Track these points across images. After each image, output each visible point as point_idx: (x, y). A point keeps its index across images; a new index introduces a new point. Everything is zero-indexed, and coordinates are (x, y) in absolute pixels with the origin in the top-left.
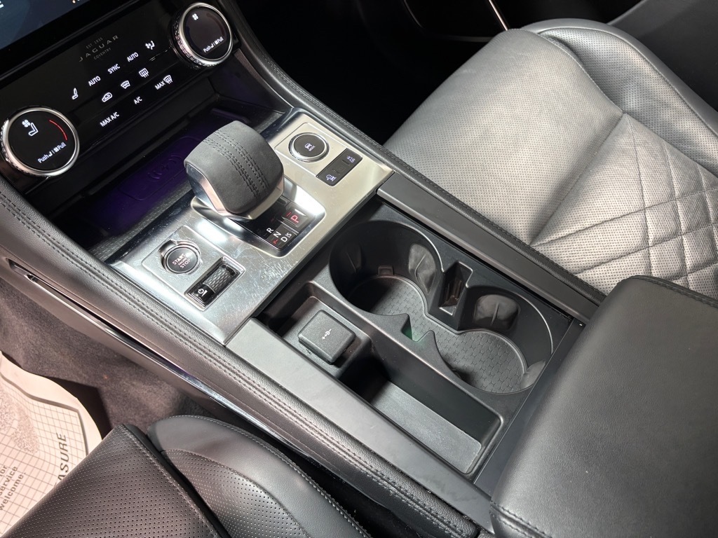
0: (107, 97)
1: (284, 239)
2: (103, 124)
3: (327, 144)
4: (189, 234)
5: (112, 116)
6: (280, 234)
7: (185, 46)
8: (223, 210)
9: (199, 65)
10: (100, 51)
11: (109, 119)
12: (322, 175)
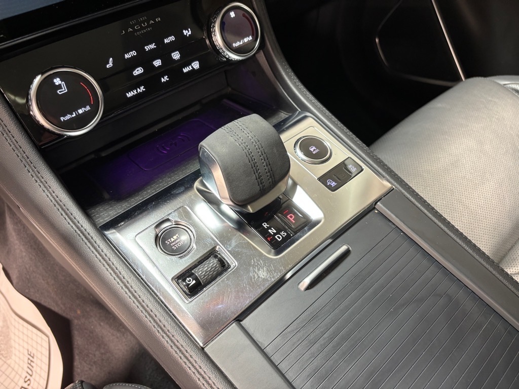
0: (138, 71)
1: (279, 238)
2: (130, 95)
3: (331, 150)
4: (187, 216)
5: (138, 89)
6: (275, 231)
7: (218, 39)
8: (227, 199)
9: (226, 58)
10: (142, 28)
11: (135, 91)
12: (323, 179)
